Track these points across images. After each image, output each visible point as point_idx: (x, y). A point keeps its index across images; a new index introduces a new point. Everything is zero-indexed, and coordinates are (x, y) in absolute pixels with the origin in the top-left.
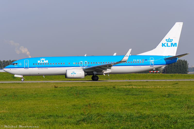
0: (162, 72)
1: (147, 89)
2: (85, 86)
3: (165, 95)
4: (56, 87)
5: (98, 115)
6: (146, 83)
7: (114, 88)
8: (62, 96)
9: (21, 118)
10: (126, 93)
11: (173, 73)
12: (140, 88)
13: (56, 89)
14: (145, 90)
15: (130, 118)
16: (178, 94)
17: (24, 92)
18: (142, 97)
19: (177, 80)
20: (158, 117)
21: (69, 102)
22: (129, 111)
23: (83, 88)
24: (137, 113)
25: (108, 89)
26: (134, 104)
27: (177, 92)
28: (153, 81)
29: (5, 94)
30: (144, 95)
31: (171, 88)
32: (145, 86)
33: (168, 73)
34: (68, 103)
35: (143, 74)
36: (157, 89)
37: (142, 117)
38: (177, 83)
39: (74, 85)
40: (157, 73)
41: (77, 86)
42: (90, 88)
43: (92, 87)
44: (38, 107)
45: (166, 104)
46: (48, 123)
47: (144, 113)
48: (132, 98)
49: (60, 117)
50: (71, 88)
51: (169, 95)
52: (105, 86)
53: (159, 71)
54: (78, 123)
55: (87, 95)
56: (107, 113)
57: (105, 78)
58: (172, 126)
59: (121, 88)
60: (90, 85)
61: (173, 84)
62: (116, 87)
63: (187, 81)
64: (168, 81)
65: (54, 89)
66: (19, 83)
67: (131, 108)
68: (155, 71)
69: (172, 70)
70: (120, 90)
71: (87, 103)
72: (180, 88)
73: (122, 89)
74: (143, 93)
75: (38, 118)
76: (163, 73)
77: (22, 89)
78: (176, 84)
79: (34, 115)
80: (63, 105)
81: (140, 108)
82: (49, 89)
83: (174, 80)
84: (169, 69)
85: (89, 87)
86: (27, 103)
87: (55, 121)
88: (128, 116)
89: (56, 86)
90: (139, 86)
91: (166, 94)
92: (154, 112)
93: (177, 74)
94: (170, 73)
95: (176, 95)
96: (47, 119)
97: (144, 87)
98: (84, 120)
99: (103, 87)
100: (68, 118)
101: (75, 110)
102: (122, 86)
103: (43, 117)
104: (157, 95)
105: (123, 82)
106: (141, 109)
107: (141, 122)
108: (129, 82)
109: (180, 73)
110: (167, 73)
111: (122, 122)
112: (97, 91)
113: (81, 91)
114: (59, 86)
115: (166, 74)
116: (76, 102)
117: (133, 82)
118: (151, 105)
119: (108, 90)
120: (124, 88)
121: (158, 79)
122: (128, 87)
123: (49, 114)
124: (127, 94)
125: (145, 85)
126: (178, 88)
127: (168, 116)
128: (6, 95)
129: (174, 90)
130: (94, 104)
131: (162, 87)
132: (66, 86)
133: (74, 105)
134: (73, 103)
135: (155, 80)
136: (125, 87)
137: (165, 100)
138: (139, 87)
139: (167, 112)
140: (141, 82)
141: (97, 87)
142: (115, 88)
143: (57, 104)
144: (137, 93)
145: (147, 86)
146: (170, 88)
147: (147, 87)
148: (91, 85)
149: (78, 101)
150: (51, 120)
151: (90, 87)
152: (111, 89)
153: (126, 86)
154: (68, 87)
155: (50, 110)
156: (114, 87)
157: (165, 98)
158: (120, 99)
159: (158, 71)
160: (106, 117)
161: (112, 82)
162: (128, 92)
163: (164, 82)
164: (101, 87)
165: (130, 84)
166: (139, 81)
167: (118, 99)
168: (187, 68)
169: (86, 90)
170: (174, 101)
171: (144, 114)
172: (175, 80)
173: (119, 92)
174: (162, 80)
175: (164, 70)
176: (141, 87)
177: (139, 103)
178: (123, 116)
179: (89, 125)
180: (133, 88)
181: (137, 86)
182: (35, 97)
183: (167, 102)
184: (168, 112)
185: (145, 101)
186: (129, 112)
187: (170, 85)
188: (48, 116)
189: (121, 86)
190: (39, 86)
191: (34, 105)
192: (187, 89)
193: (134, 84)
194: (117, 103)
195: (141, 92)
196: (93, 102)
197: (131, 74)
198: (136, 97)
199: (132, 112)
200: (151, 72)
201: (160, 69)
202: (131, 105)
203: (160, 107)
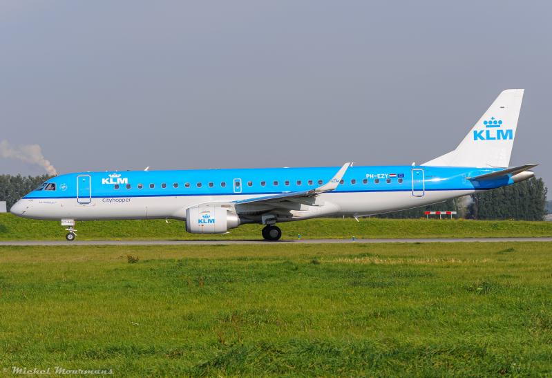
0: (463, 214)
1: (418, 266)
2: (222, 256)
3: (474, 285)
4: (131, 260)
5: (265, 347)
6: (414, 249)
7: (313, 265)
8: (152, 289)
9: (22, 357)
10: (351, 280)
11: (499, 217)
12: (397, 265)
13: (133, 265)
14: (412, 269)
15: (364, 355)
16: (514, 282)
17: (32, 274)
18: (401, 293)
19: (513, 240)
20: (452, 353)
21: (172, 306)
22: (362, 337)
23: (217, 265)
25: (294, 267)
26: (376, 315)
27: (510, 277)
28: (436, 243)
30: (407, 285)
31: (492, 266)
32: (412, 257)
33: (485, 218)
34: (169, 309)
35: (404, 220)
36: (449, 267)
37: (402, 354)
38: (511, 250)
39: (188, 255)
40: (448, 216)
41: (200, 258)
42: (240, 262)
43: (245, 259)
44: (76, 322)
45: (474, 316)
47: (408, 340)
48: (371, 295)
49: (146, 352)
50: (181, 264)
51: (486, 287)
52: (285, 259)
53: (455, 213)
54: (200, 372)
55: (230, 285)
56: (292, 342)
57: (285, 234)
59: (336, 265)
60: (239, 255)
61: (500, 253)
62: (322, 261)
63: (541, 243)
64: (483, 244)
65: (126, 265)
66: (17, 247)
67: (368, 326)
68: (445, 213)
69: (496, 207)
70: (334, 271)
71: (229, 312)
72: (520, 265)
73: (340, 268)
74: (404, 281)
75: (75, 357)
76: (468, 217)
77: (27, 266)
78: (508, 251)
79: (64, 348)
80: (156, 317)
81: (394, 327)
82: (112, 267)
83: (501, 240)
84: (487, 206)
85: (237, 262)
86: (41, 309)
87: (130, 365)
88: (356, 353)
89: (134, 256)
90: (392, 257)
91: (477, 282)
92: (437, 340)
93: (511, 222)
94: (492, 218)
95: (508, 286)
96: (104, 359)
97: (409, 261)
98: (218, 363)
99: (279, 262)
100: (172, 356)
101: (190, 332)
102: (341, 256)
103: (92, 354)
104: (448, 287)
105: (343, 246)
106: (399, 330)
107: (396, 369)
108: (360, 246)
109: (521, 217)
110: (479, 218)
111: (340, 370)
112: (260, 274)
113: (208, 272)
114: (142, 256)
115: (476, 221)
116: (196, 306)
117: (375, 246)
118: (430, 318)
119: (296, 269)
120: (344, 264)
121: (453, 238)
122: (357, 260)
123: (109, 345)
124: (355, 284)
125: (411, 254)
126: (514, 266)
127: (480, 353)
129: (501, 270)
130: (252, 312)
131: (465, 260)
132: (164, 257)
133: (190, 317)
134: (186, 311)
135: (442, 241)
136: (348, 261)
137: (472, 300)
138: (393, 262)
140: (398, 244)
141: (260, 259)
142: (319, 263)
143: (137, 313)
144: (387, 281)
145: (419, 257)
146: (488, 265)
147: (417, 262)
148: (243, 255)
149: (201, 303)
150: (118, 361)
151: (240, 259)
152: (305, 266)
153: (350, 257)
154: (172, 261)
155: (113, 332)
156: (314, 262)
157: (472, 295)
158: (334, 298)
159: (453, 213)
160: (290, 353)
161: (308, 246)
162: (357, 277)
163: (471, 244)
164: (274, 260)
165: (365, 251)
166: (393, 241)
167: (326, 298)
168: (544, 202)
169: (227, 271)
170: (502, 306)
171: (410, 345)
172: (505, 241)
173: (331, 276)
174: (464, 241)
175: (470, 208)
176: (400, 261)
177: (394, 312)
178: (342, 350)
180: (373, 264)
181: (385, 257)
182: (66, 292)
183: (480, 307)
184: (481, 339)
185: (411, 304)
186: (359, 337)
187: (488, 255)
188: (109, 352)
189: (335, 257)
190: (81, 258)
191: (64, 315)
192: (542, 268)
193: (376, 251)
194: (322, 311)
195: (398, 275)
196: (247, 307)
197: (367, 222)
198: (383, 292)
199: (369, 339)
200: (432, 213)
201: (458, 205)
202: (367, 318)
203: (457, 324)
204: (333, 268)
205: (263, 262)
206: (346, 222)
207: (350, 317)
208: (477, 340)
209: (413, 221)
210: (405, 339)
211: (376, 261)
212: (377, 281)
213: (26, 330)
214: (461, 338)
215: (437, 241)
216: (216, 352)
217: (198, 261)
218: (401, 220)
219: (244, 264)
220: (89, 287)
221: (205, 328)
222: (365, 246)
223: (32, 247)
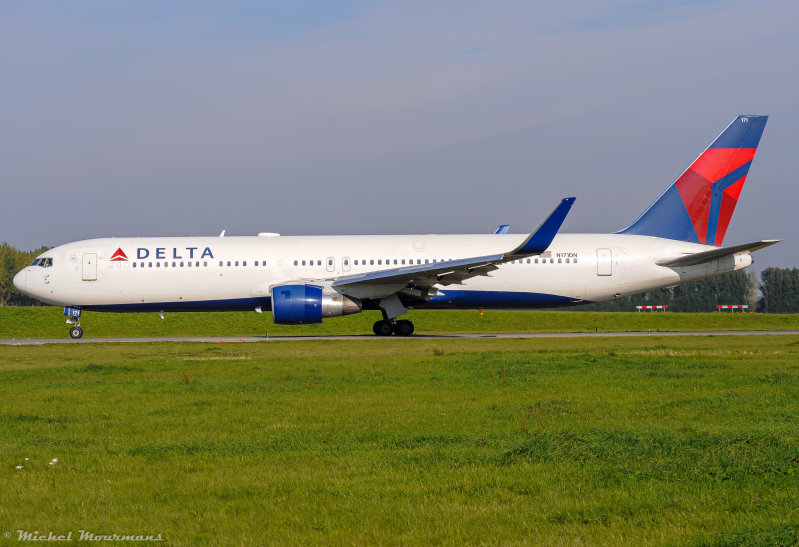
0: (754, 307)
1: (711, 358)
2: (523, 349)
3: (766, 376)
4: (437, 353)
5: (567, 436)
6: (707, 342)
7: (611, 357)
8: (457, 380)
9: (334, 446)
10: (648, 371)
11: (789, 311)
12: (692, 357)
13: (438, 358)
14: (706, 361)
15: (661, 444)
17: (342, 366)
18: (696, 384)
20: (748, 442)
21: (477, 397)
22: (659, 426)
23: (519, 357)
24: (684, 430)
25: (592, 359)
26: (672, 405)
28: (728, 336)
29: (285, 375)
30: (702, 376)
31: (783, 358)
32: (706, 349)
33: (774, 311)
34: (474, 399)
35: (697, 313)
36: (741, 359)
37: (699, 442)
39: (491, 347)
40: (739, 310)
41: (502, 351)
42: (541, 355)
43: (545, 351)
44: (385, 413)
45: (768, 405)
46: (416, 460)
47: (705, 430)
48: (667, 385)
49: (452, 441)
50: (484, 356)
51: (778, 378)
52: (583, 351)
53: (746, 307)
54: (506, 460)
55: (532, 376)
56: (593, 431)
57: (583, 327)
58: (790, 471)
59: (633, 357)
60: (540, 348)
61: (791, 345)
62: (618, 353)
64: (774, 336)
65: (432, 358)
67: (665, 415)
68: (736, 307)
69: (785, 302)
70: (630, 363)
71: (532, 403)
73: (636, 360)
74: (699, 372)
75: (385, 446)
76: (758, 310)
77: (336, 359)
79: (374, 438)
80: (461, 407)
81: (690, 416)
82: (418, 360)
83: (792, 333)
84: (777, 300)
85: (537, 354)
86: (351, 400)
87: (439, 453)
88: (654, 441)
89: (440, 349)
90: (686, 349)
91: (770, 373)
92: (733, 429)
94: (780, 312)
96: (413, 448)
97: (703, 353)
98: (522, 451)
100: (477, 444)
101: (496, 422)
102: (637, 349)
103: (402, 444)
104: (741, 378)
105: (639, 339)
106: (696, 419)
107: (694, 457)
108: (656, 338)
110: (770, 311)
111: (639, 458)
112: (560, 366)
113: (511, 364)
114: (447, 349)
115: (767, 315)
116: (499, 396)
117: (670, 338)
118: (725, 408)
119: (595, 361)
120: (640, 356)
121: (744, 330)
122: (653, 352)
123: (417, 434)
124: (651, 375)
125: (706, 346)
127: (774, 442)
128: (288, 378)
129: (792, 361)
130: (554, 402)
131: (757, 352)
132: (468, 350)
133: (494, 408)
134: (491, 401)
135: (734, 334)
136: (643, 352)
137: (764, 391)
138: (687, 354)
139: (772, 427)
140: (691, 337)
141: (560, 352)
142: (616, 355)
143: (443, 403)
144: (682, 372)
145: (712, 349)
146: (779, 357)
147: (710, 353)
148: (544, 348)
149: (506, 394)
150: (426, 449)
151: (540, 352)
152: (603, 358)
153: (646, 349)
154: (475, 353)
155: (420, 422)
156: (612, 355)
157: (764, 386)
158: (632, 389)
160: (591, 442)
161: (607, 339)
162: (654, 368)
163: (762, 337)
164: (574, 352)
165: (660, 343)
166: (687, 334)
167: (624, 388)
169: (529, 363)
170: (794, 396)
171: (706, 434)
172: (795, 333)
173: (628, 368)
174: (756, 333)
175: (762, 302)
176: (694, 353)
177: (690, 402)
178: (641, 438)
179: (539, 465)
180: (668, 356)
181: (680, 349)
182: (375, 384)
183: (773, 397)
184: (775, 428)
185: (705, 394)
186: (657, 427)
187: (779, 347)
188: (418, 441)
189: (632, 349)
191: (373, 405)
193: (671, 344)
194: (620, 402)
195: (693, 366)
196: (548, 397)
197: (662, 316)
198: (679, 382)
199: (666, 428)
200: (724, 307)
201: (750, 299)
202: (663, 408)
203: (751, 414)
204: (630, 360)
205: (563, 354)
206: (642, 317)
207: (648, 406)
208: (772, 429)
209: (707, 314)
210: (701, 427)
211: (671, 353)
212: (674, 372)
213: (337, 421)
214: (755, 428)
215: (729, 334)
216: (521, 441)
217: (501, 353)
218: (694, 314)
219: (546, 356)
220: (397, 380)
221: (510, 418)
222: (660, 338)
223: (342, 341)
